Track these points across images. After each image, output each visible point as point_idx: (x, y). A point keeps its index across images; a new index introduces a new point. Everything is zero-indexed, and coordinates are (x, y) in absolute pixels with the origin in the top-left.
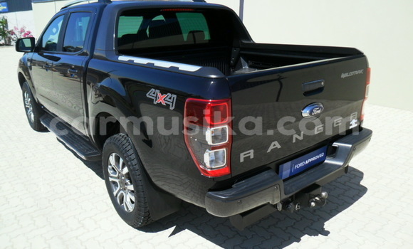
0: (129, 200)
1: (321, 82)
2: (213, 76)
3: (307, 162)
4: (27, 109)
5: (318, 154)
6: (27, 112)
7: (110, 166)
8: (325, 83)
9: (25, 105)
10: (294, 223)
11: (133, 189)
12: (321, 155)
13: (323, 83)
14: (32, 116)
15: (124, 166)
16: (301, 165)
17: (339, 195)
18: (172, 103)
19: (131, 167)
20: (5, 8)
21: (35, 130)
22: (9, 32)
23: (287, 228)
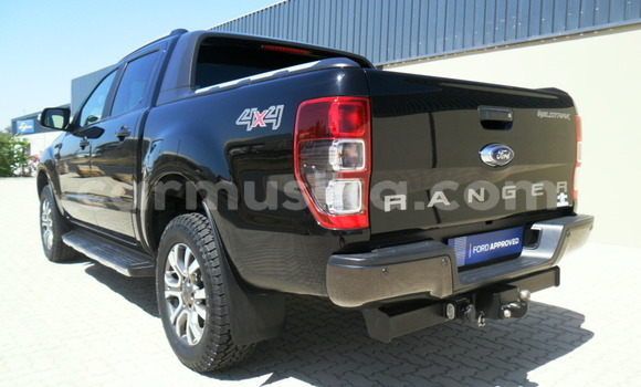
0: (196, 321)
1: (507, 113)
2: (342, 65)
3: (493, 247)
4: (43, 228)
5: (510, 238)
6: (42, 233)
7: (168, 272)
8: (513, 116)
9: (42, 221)
10: (476, 373)
11: (204, 297)
12: (515, 241)
13: (510, 116)
14: (51, 237)
15: (192, 260)
16: (483, 248)
17: (547, 340)
18: (277, 118)
19: (204, 256)
20: (30, 127)
21: (51, 260)
22: (31, 158)
23: (463, 378)
